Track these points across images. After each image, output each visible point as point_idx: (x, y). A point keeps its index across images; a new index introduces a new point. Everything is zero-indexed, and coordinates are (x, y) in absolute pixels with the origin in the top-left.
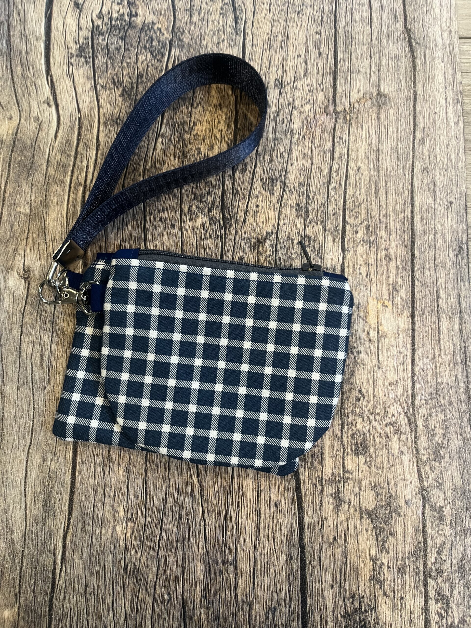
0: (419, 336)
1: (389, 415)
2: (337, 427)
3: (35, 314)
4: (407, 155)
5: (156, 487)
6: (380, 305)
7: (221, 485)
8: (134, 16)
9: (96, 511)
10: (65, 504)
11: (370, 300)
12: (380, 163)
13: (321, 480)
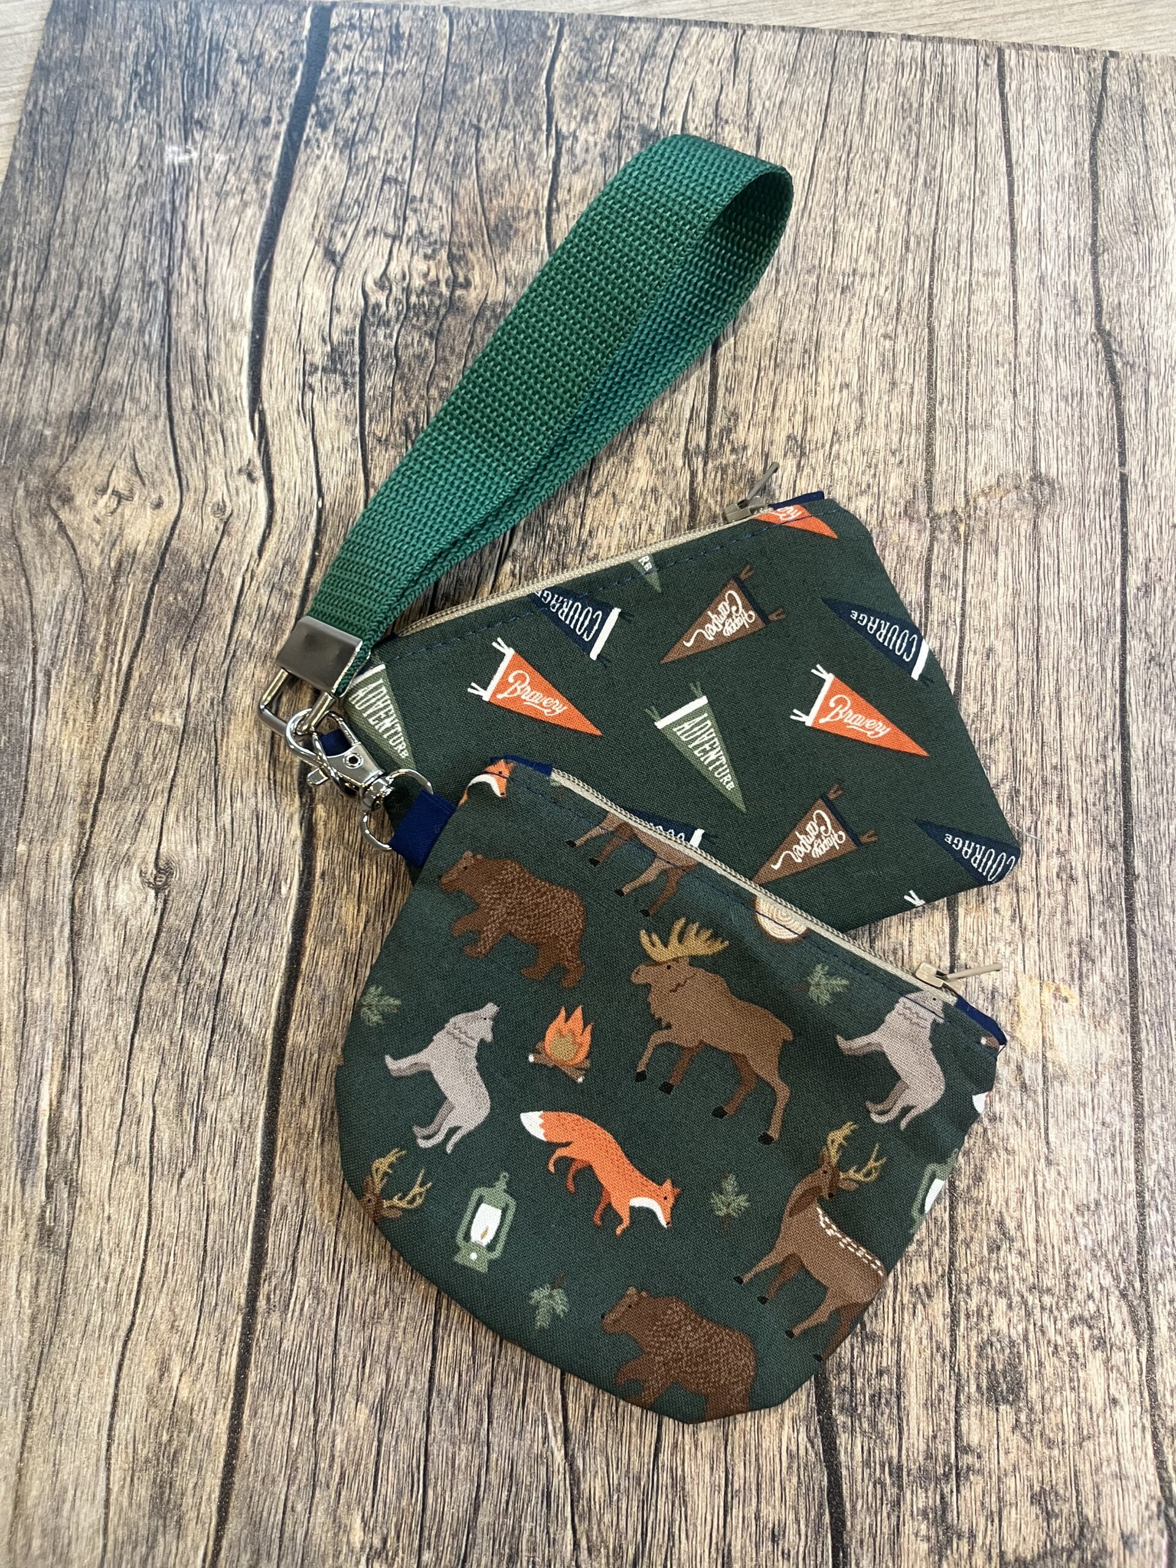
0: (1153, 1082)
1: (1080, 1296)
2: (940, 1321)
3: (175, 979)
4: (1108, 622)
5: (453, 1466)
6: (1047, 995)
7: (628, 1472)
8: (461, 286)
9: (289, 1522)
10: (209, 1499)
11: (1023, 980)
12: (1043, 640)
13: (897, 1472)
